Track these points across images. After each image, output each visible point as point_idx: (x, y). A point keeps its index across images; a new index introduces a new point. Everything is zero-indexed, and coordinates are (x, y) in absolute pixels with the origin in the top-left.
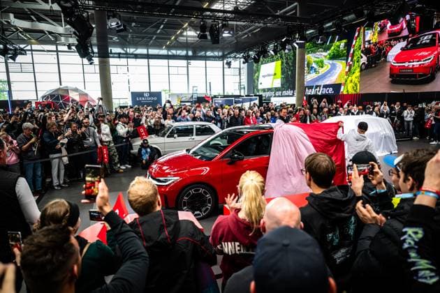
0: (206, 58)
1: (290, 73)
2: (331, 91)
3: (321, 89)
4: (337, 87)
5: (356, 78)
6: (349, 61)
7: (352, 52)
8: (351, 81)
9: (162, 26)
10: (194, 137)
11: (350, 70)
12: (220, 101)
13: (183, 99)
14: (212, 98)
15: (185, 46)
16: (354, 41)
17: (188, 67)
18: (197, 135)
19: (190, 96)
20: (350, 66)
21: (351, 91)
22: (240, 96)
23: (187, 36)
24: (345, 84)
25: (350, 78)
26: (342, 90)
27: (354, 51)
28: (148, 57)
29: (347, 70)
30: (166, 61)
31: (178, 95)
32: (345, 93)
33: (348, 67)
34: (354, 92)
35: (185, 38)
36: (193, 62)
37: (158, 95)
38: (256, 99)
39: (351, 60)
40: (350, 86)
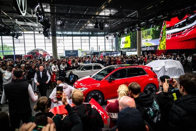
0: (97, 36)
1: (134, 41)
2: (153, 48)
3: (149, 48)
4: (156, 47)
5: (164, 42)
8: (162, 44)
9: (78, 22)
10: (93, 70)
11: (161, 39)
12: (104, 54)
13: (88, 53)
14: (100, 52)
15: (88, 30)
16: (163, 27)
17: (89, 39)
18: (94, 69)
19: (90, 52)
20: (161, 37)
21: (162, 49)
22: (112, 51)
23: (89, 26)
24: (159, 46)
25: (162, 43)
26: (158, 48)
27: (163, 31)
28: (72, 35)
30: (80, 37)
31: (85, 52)
32: (159, 49)
34: (164, 49)
35: (88, 27)
36: (92, 38)
38: (120, 53)
39: (162, 35)
40: (162, 46)
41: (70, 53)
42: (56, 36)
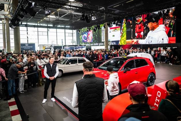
0: (57, 28)
1: (97, 36)
2: (115, 43)
3: (111, 43)
4: (117, 42)
5: (125, 38)
6: (122, 31)
7: (122, 28)
8: (123, 40)
11: (122, 35)
12: (68, 48)
13: (46, 47)
15: (48, 22)
16: (123, 24)
17: (48, 32)
18: (79, 63)
19: (50, 46)
20: (122, 33)
21: (123, 44)
22: (77, 46)
23: (49, 18)
24: (120, 41)
25: (122, 38)
26: (119, 43)
27: (123, 28)
29: (121, 35)
31: (43, 46)
32: (121, 44)
33: (121, 34)
34: (124, 44)
35: (49, 19)
36: (51, 30)
37: (33, 45)
38: (85, 47)
39: (123, 31)
40: (123, 42)
41: (25, 47)
42: (19, 26)
